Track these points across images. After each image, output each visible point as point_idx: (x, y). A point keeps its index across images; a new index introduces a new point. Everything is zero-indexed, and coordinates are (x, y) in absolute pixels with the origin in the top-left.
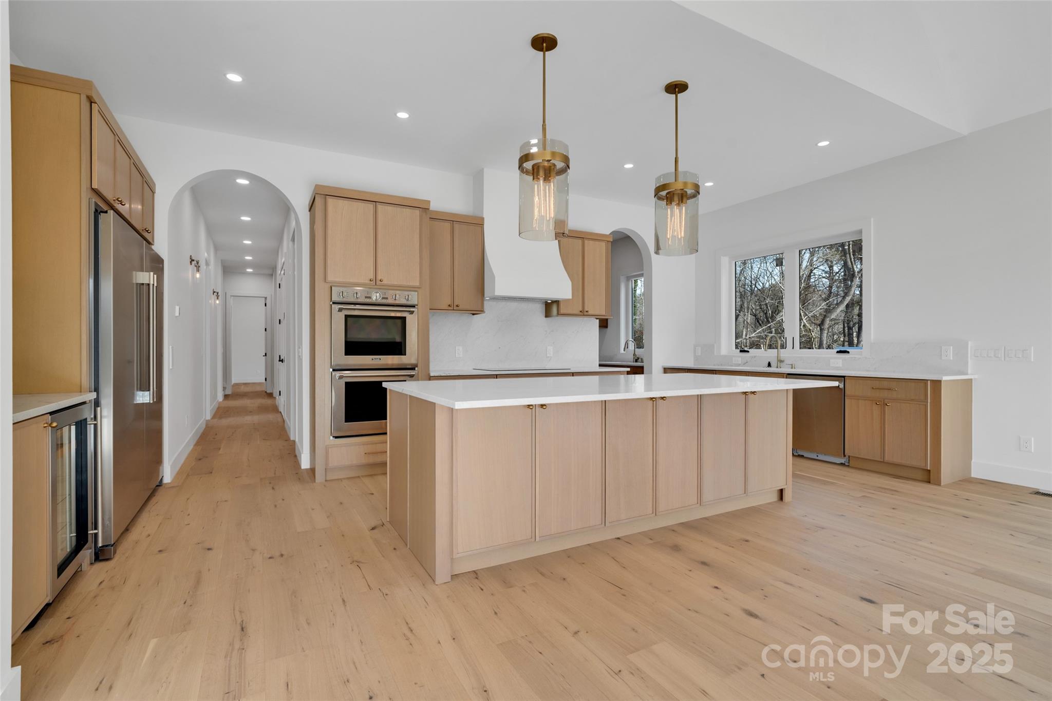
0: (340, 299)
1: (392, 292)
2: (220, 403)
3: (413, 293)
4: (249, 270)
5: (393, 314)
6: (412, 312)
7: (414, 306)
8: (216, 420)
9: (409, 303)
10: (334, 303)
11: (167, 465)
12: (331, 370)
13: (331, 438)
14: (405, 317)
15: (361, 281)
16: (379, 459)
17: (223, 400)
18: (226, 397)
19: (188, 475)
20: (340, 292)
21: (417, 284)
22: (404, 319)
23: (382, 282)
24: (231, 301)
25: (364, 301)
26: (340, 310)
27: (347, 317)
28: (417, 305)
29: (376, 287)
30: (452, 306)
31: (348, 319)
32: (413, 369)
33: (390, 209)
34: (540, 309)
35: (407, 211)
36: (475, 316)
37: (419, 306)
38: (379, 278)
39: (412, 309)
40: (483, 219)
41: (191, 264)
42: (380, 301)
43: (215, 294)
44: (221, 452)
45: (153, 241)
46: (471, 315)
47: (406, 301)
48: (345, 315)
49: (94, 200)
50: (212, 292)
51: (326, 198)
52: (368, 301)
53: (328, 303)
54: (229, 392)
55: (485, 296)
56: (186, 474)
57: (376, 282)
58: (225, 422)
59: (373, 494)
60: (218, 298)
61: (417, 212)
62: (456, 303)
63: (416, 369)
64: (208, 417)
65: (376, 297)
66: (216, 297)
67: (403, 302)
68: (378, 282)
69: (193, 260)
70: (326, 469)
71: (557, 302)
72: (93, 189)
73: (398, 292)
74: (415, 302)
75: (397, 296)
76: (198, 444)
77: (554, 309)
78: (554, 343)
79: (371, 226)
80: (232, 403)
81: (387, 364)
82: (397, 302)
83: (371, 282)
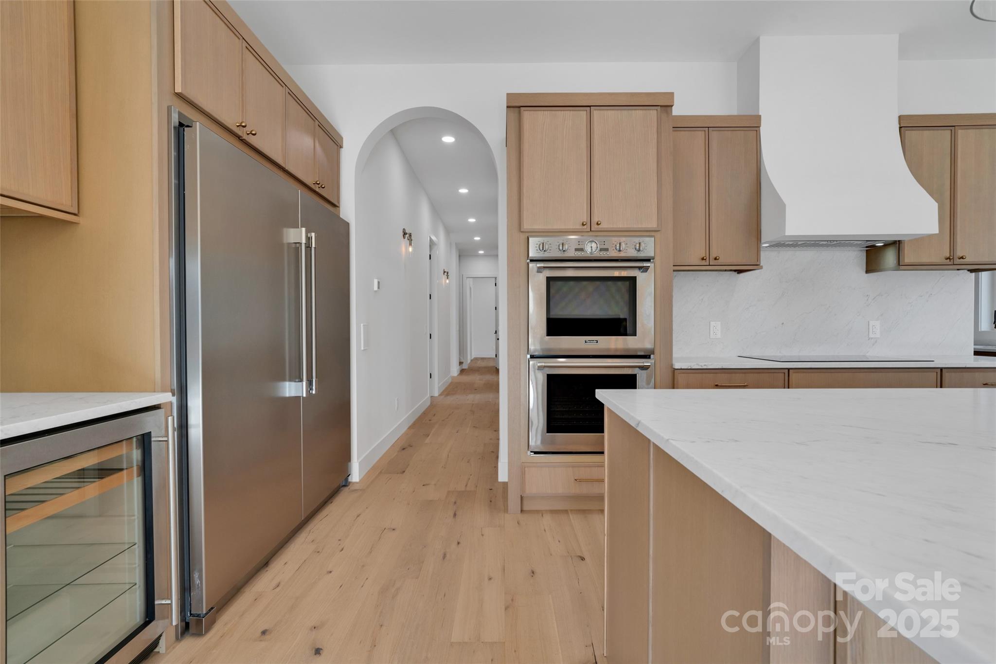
0: (541, 255)
1: (616, 239)
2: (453, 378)
3: (647, 239)
4: (481, 252)
5: (616, 273)
6: (645, 269)
7: (648, 260)
8: (443, 396)
9: (642, 255)
10: (531, 261)
11: (356, 461)
12: (529, 356)
13: (529, 452)
14: (635, 278)
15: (571, 226)
16: (594, 490)
17: (458, 375)
18: (462, 371)
19: (381, 473)
20: (540, 245)
21: (653, 225)
22: (633, 280)
23: (600, 226)
24: (469, 283)
25: (574, 255)
26: (540, 270)
27: (549, 280)
28: (653, 258)
29: (591, 234)
30: (708, 259)
31: (551, 283)
32: (647, 357)
33: (611, 114)
34: (856, 258)
35: (639, 113)
36: (742, 275)
37: (657, 259)
38: (595, 219)
39: (646, 264)
40: (759, 117)
41: (404, 238)
42: (598, 254)
43: (446, 273)
44: (427, 440)
45: (339, 202)
46: (735, 273)
47: (636, 252)
48: (547, 278)
49: (177, 110)
50: (443, 272)
51: (520, 113)
52: (579, 254)
53: (524, 261)
54: (465, 366)
55: (762, 241)
56: (379, 471)
57: (590, 227)
58: (451, 400)
59: (583, 559)
60: (448, 278)
61: (653, 113)
62: (713, 255)
63: (652, 356)
64: (436, 394)
65: (591, 249)
66: (446, 277)
67: (632, 253)
68: (594, 227)
69: (406, 234)
70: (522, 498)
71: (896, 244)
72: (176, 93)
73: (624, 239)
74: (649, 252)
75: (623, 245)
76: (413, 426)
77: (890, 257)
78: (882, 315)
79: (584, 144)
80: (466, 379)
81: (609, 350)
82: (622, 255)
83: (585, 227)
